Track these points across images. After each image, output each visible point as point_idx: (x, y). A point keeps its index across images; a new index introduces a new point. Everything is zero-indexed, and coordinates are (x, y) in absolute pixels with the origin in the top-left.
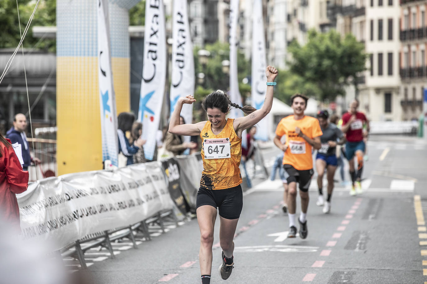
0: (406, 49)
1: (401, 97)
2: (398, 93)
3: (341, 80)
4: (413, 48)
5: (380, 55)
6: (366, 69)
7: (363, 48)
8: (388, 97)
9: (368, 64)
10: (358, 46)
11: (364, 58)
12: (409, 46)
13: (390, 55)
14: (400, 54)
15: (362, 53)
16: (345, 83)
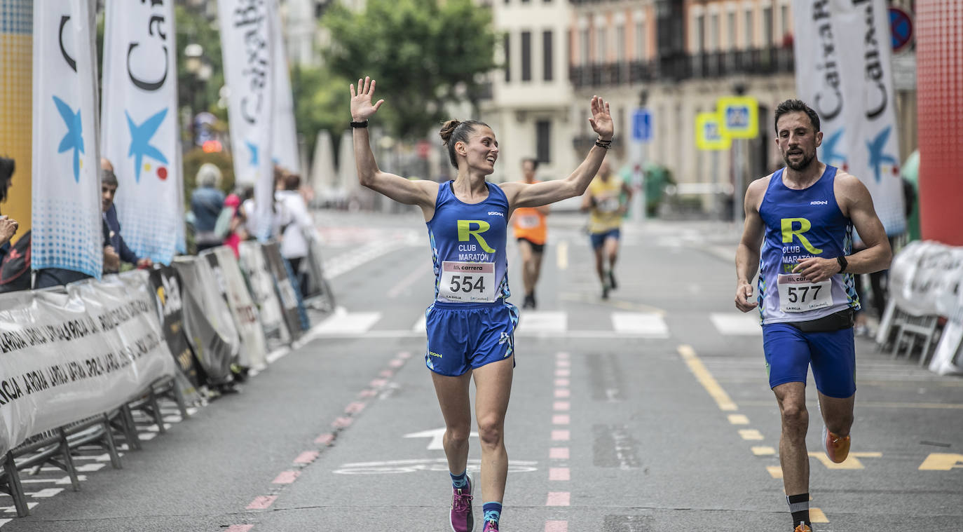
0: (582, 23)
1: (573, 130)
2: (566, 120)
3: (442, 91)
4: (600, 21)
5: (526, 37)
6: (494, 67)
7: (489, 20)
8: (543, 128)
9: (499, 57)
10: (477, 16)
11: (491, 42)
12: (590, 16)
13: (548, 36)
14: (570, 34)
15: (488, 30)
16: (452, 97)
